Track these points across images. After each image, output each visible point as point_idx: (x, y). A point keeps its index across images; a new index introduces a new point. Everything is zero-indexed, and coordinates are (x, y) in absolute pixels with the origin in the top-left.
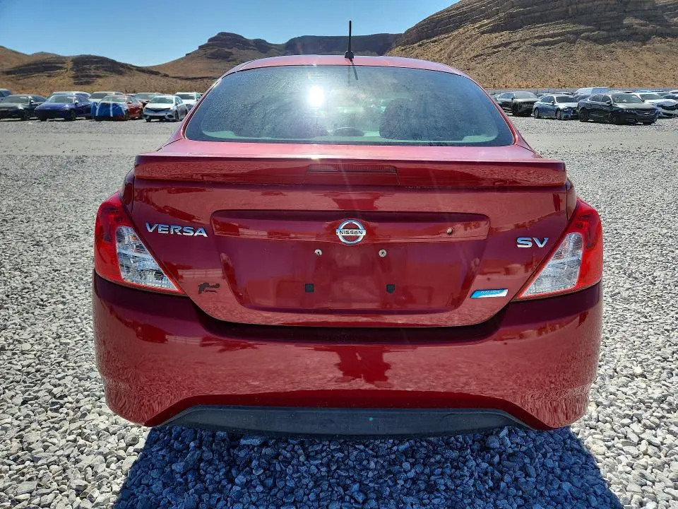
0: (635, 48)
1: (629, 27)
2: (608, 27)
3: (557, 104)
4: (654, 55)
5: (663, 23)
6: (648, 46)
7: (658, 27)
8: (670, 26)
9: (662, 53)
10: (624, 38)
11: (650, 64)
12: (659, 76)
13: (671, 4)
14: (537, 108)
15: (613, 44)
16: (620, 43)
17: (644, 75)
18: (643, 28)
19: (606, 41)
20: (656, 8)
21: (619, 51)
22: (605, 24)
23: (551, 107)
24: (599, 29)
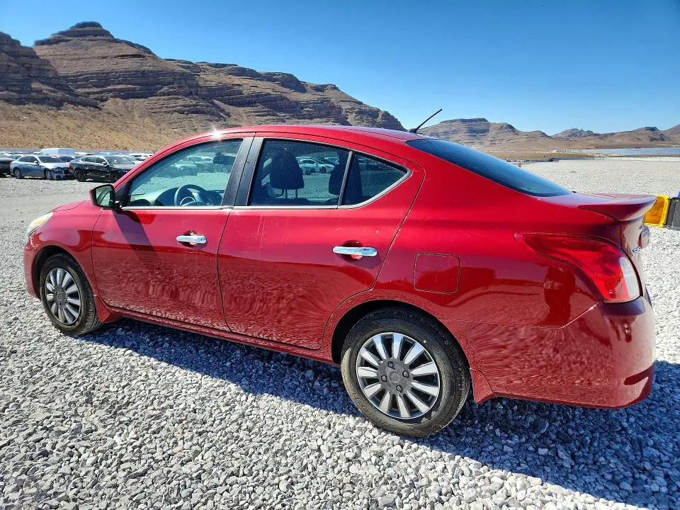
0: (52, 112)
1: (39, 91)
2: (18, 89)
3: (42, 164)
4: (73, 121)
5: (70, 92)
6: (63, 111)
7: (67, 95)
8: (77, 96)
9: (78, 118)
10: (36, 101)
11: (71, 128)
12: (83, 139)
13: (72, 76)
14: (16, 168)
15: (27, 106)
16: (34, 105)
17: (69, 138)
18: (53, 94)
19: (19, 102)
20: (59, 78)
21: (37, 114)
22: (14, 85)
23: (37, 167)
24: (7, 89)
